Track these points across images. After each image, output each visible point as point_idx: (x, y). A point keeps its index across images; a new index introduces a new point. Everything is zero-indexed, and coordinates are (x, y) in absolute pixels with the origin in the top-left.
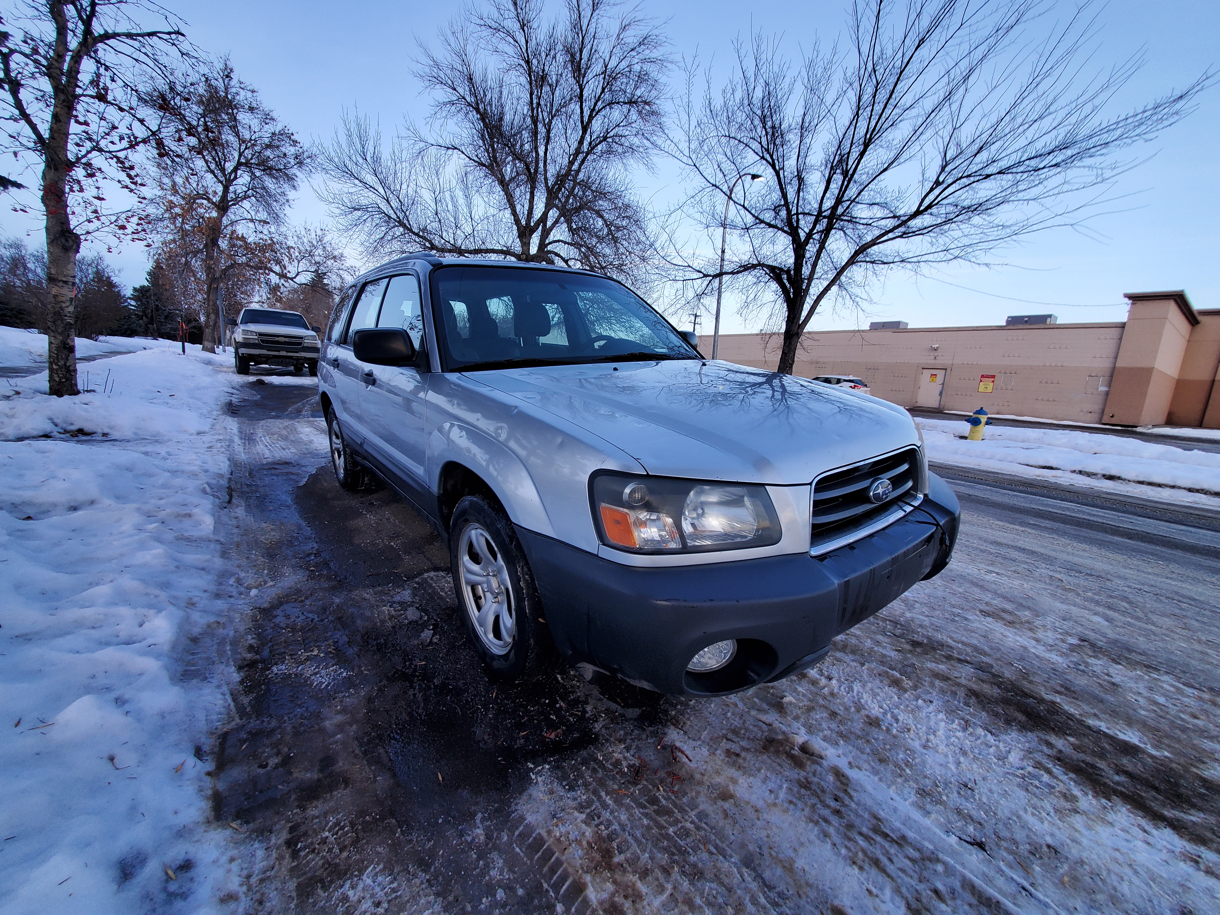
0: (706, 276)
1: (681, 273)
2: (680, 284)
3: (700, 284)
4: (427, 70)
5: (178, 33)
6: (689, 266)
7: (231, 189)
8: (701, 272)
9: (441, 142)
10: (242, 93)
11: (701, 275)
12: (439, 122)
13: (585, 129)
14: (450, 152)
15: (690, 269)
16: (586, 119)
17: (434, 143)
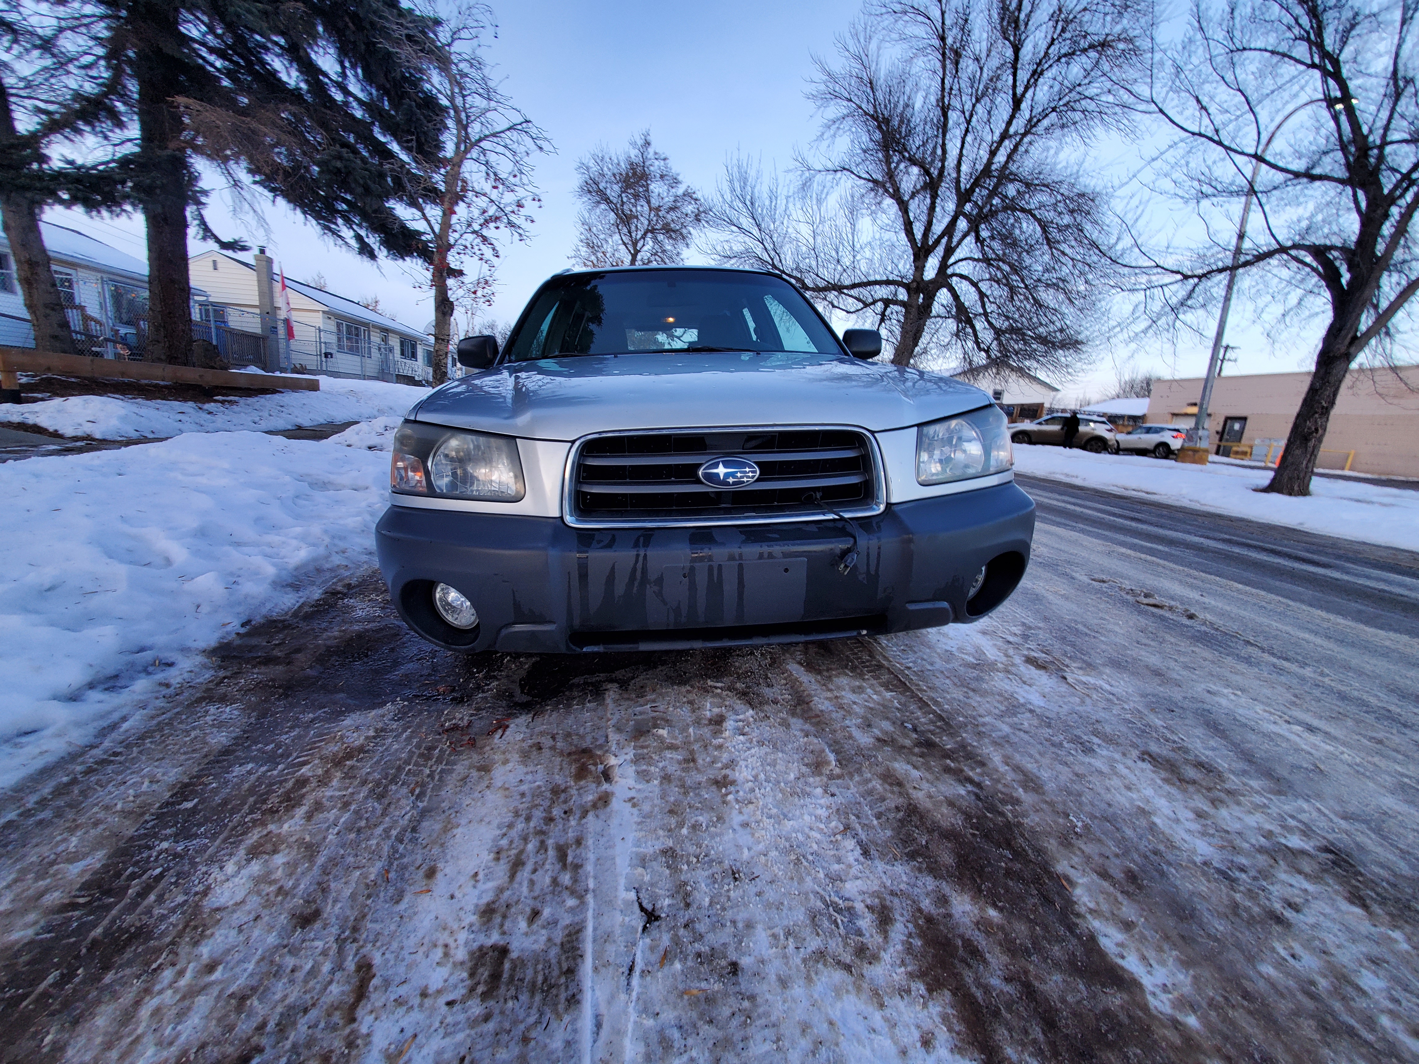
0: (1186, 277)
1: (1143, 279)
2: (1140, 296)
3: (1178, 291)
4: (822, 87)
5: (527, 121)
6: (1158, 266)
7: (639, 257)
8: (1178, 272)
9: (830, 166)
10: (657, 163)
11: (1179, 277)
12: (825, 144)
13: (1017, 102)
14: (839, 174)
15: (1159, 270)
16: (1020, 90)
17: (821, 168)
